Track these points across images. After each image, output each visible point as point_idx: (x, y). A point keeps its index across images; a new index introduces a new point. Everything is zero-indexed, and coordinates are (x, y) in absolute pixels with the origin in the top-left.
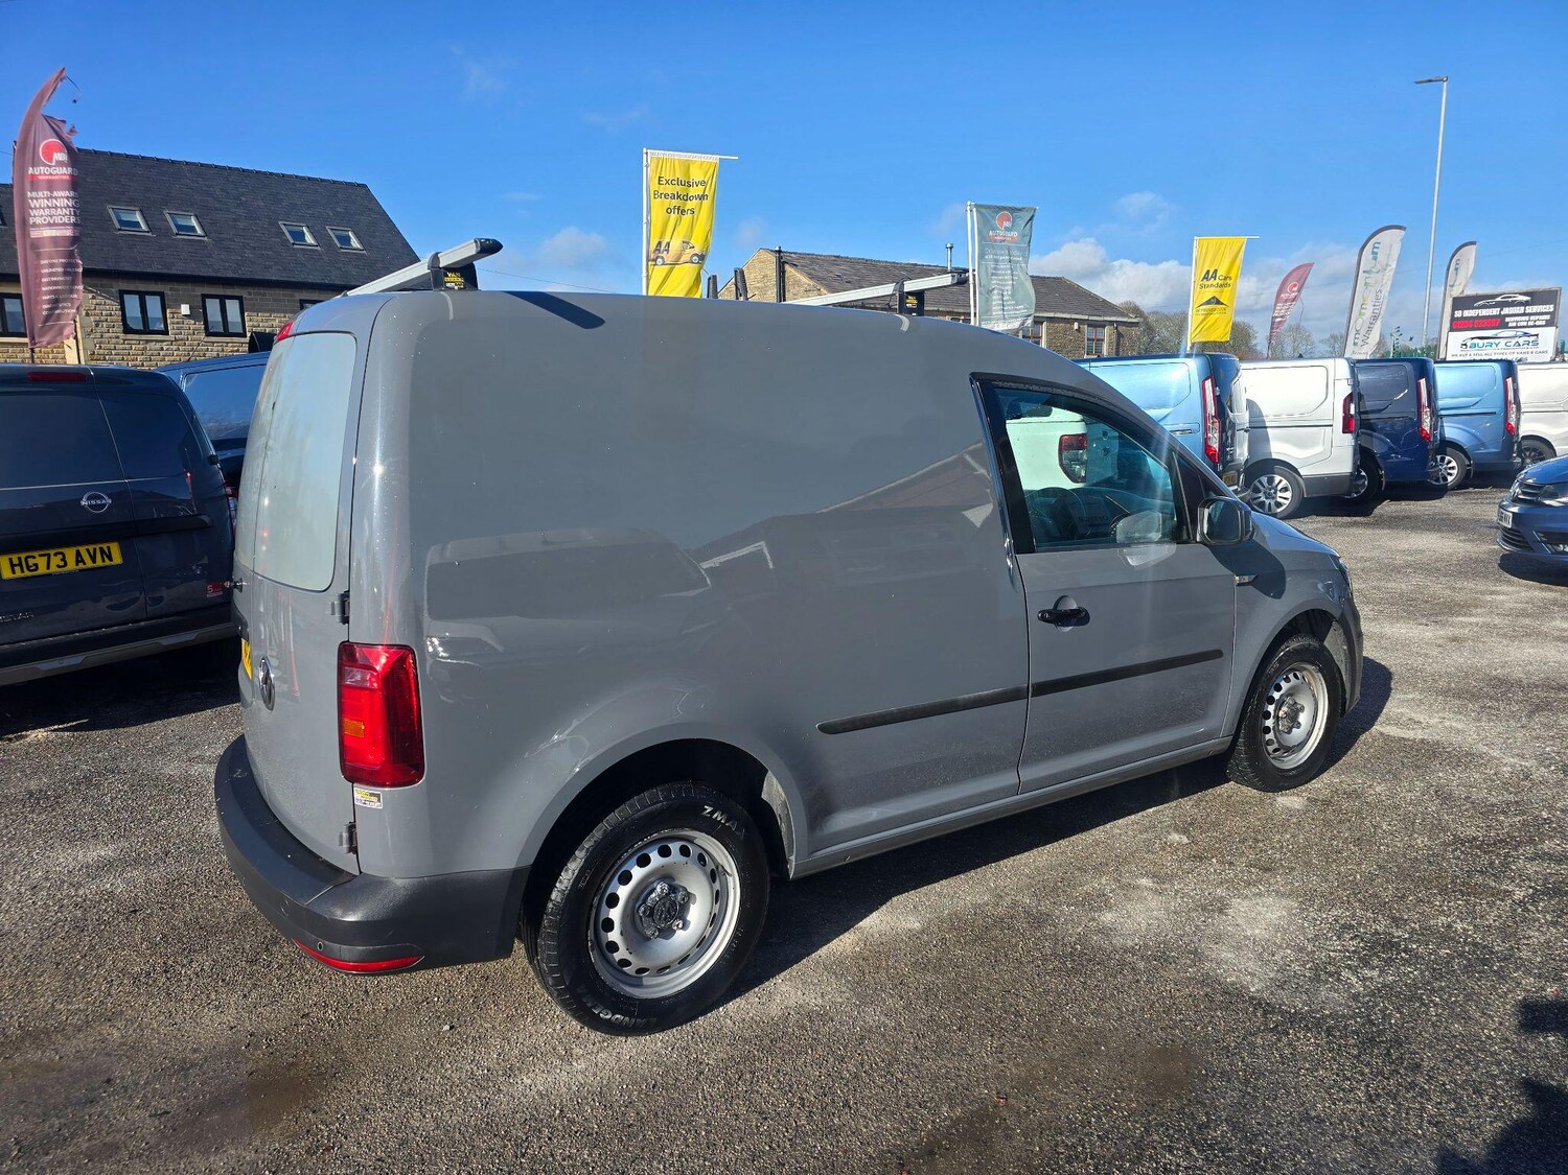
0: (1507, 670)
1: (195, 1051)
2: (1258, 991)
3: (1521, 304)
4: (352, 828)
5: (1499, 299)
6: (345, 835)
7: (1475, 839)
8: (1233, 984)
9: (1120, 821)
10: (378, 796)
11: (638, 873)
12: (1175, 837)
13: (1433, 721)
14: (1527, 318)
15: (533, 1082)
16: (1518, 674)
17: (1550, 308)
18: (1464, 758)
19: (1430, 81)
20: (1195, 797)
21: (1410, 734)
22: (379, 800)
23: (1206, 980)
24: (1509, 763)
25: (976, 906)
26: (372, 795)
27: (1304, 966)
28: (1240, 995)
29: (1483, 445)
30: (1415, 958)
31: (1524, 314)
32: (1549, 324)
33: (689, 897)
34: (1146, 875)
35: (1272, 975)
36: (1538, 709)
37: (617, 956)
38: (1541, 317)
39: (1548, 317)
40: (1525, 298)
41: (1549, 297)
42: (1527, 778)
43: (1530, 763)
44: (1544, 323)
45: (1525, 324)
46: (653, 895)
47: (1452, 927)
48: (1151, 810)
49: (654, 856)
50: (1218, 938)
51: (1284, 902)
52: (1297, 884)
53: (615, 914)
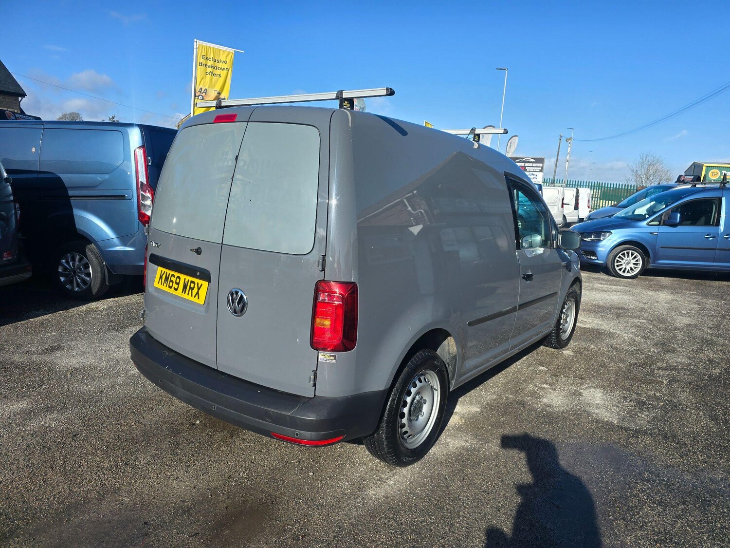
0: (597, 302)
1: (184, 501)
2: (617, 423)
3: (531, 162)
4: (315, 373)
5: (524, 160)
6: (312, 377)
7: (636, 364)
8: (607, 421)
9: (517, 363)
10: (334, 357)
11: (413, 390)
12: (541, 368)
13: (590, 321)
14: (533, 168)
15: (376, 493)
16: (601, 304)
17: (541, 165)
18: (610, 335)
19: (501, 69)
20: (535, 352)
21: (586, 326)
22: (335, 359)
23: (598, 421)
24: (626, 336)
25: (494, 400)
26: (331, 356)
27: (624, 412)
28: (612, 425)
29: (530, 217)
30: (654, 407)
31: (532, 167)
32: (541, 171)
33: (425, 402)
34: (543, 384)
35: (617, 417)
36: (618, 316)
37: (404, 430)
38: (538, 168)
39: (540, 168)
40: (533, 160)
41: (540, 160)
42: (635, 341)
43: (632, 336)
44: (539, 171)
45: (532, 170)
46: (415, 401)
47: (656, 395)
48: (525, 358)
49: (417, 382)
50: (589, 405)
51: (598, 390)
52: (596, 383)
53: (406, 410)
